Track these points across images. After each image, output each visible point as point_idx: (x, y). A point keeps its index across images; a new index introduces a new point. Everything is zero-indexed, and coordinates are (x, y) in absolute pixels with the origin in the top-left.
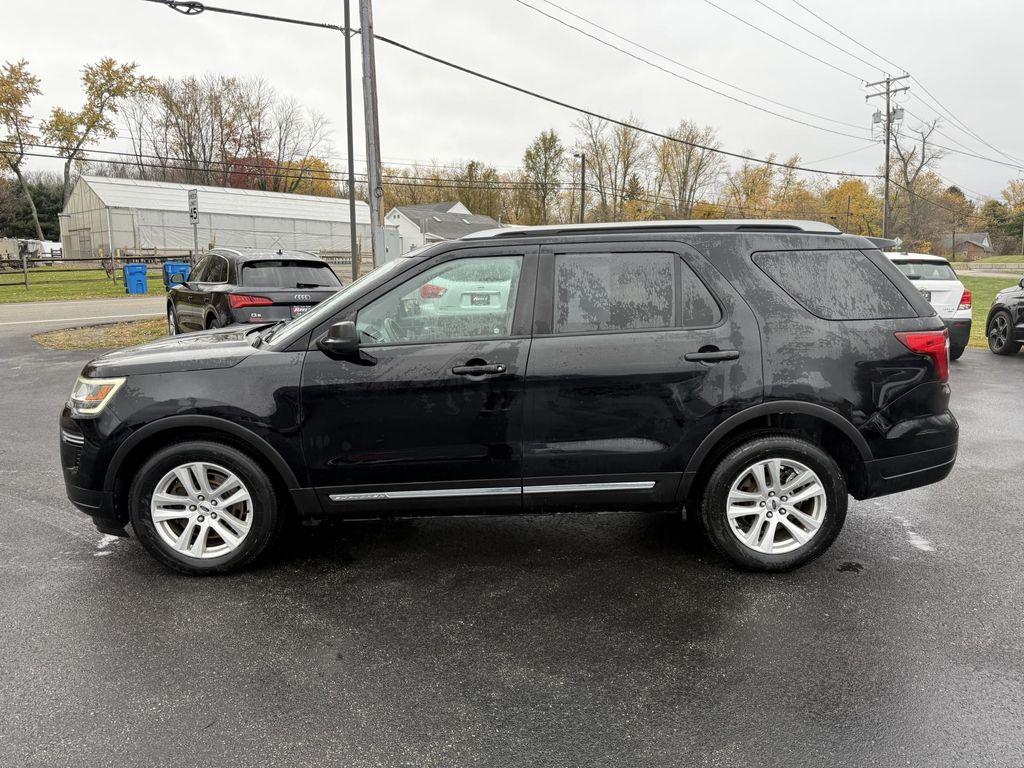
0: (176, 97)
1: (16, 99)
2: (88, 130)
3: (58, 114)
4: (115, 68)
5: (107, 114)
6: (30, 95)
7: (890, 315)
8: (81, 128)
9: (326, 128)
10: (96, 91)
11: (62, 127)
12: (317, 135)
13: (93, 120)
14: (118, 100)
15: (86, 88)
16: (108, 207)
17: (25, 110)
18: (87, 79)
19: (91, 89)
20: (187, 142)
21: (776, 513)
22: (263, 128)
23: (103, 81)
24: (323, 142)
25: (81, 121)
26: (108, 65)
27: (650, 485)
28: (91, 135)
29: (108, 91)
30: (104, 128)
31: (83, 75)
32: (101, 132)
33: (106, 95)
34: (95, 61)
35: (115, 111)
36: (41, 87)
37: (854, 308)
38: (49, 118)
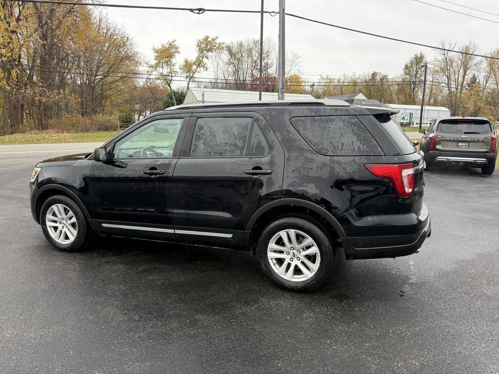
0: (234, 51)
1: (170, 56)
2: (197, 68)
3: (186, 62)
4: (209, 40)
5: (205, 60)
6: (176, 54)
7: (365, 154)
8: (194, 67)
9: (299, 60)
10: (201, 51)
11: (188, 67)
12: (294, 64)
13: (199, 63)
14: (210, 53)
15: (198, 49)
16: (198, 101)
17: (174, 61)
18: (198, 46)
19: (199, 49)
20: (237, 72)
21: (295, 259)
22: (270, 62)
23: (204, 46)
24: (297, 67)
25: (195, 64)
26: (207, 38)
27: (230, 236)
28: (198, 69)
29: (206, 50)
30: (203, 66)
31: (197, 44)
32: (202, 69)
33: (205, 52)
34: (201, 37)
35: (208, 58)
36: (180, 50)
37: (342, 149)
38: (183, 63)
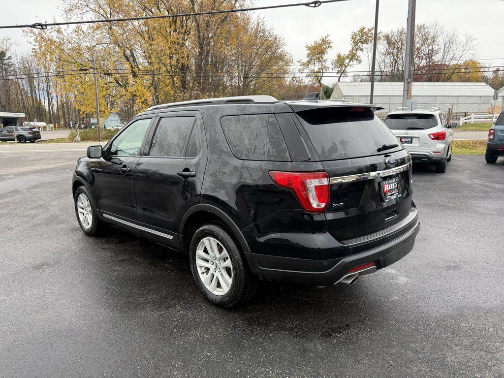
0: (393, 40)
1: (322, 52)
2: (350, 61)
3: (339, 56)
4: (365, 31)
5: (359, 53)
6: (328, 49)
8: (347, 61)
9: (474, 42)
10: (355, 43)
11: (340, 62)
12: (468, 47)
13: (353, 56)
14: (365, 45)
15: (352, 42)
17: (325, 56)
18: (353, 38)
19: (354, 42)
20: (395, 62)
22: (436, 48)
23: (359, 38)
24: (471, 51)
25: (348, 57)
26: (362, 30)
28: (351, 63)
29: (361, 42)
30: (357, 59)
31: (351, 37)
32: (355, 62)
33: (360, 44)
34: (356, 29)
35: (362, 51)
36: (332, 45)
38: (335, 58)
